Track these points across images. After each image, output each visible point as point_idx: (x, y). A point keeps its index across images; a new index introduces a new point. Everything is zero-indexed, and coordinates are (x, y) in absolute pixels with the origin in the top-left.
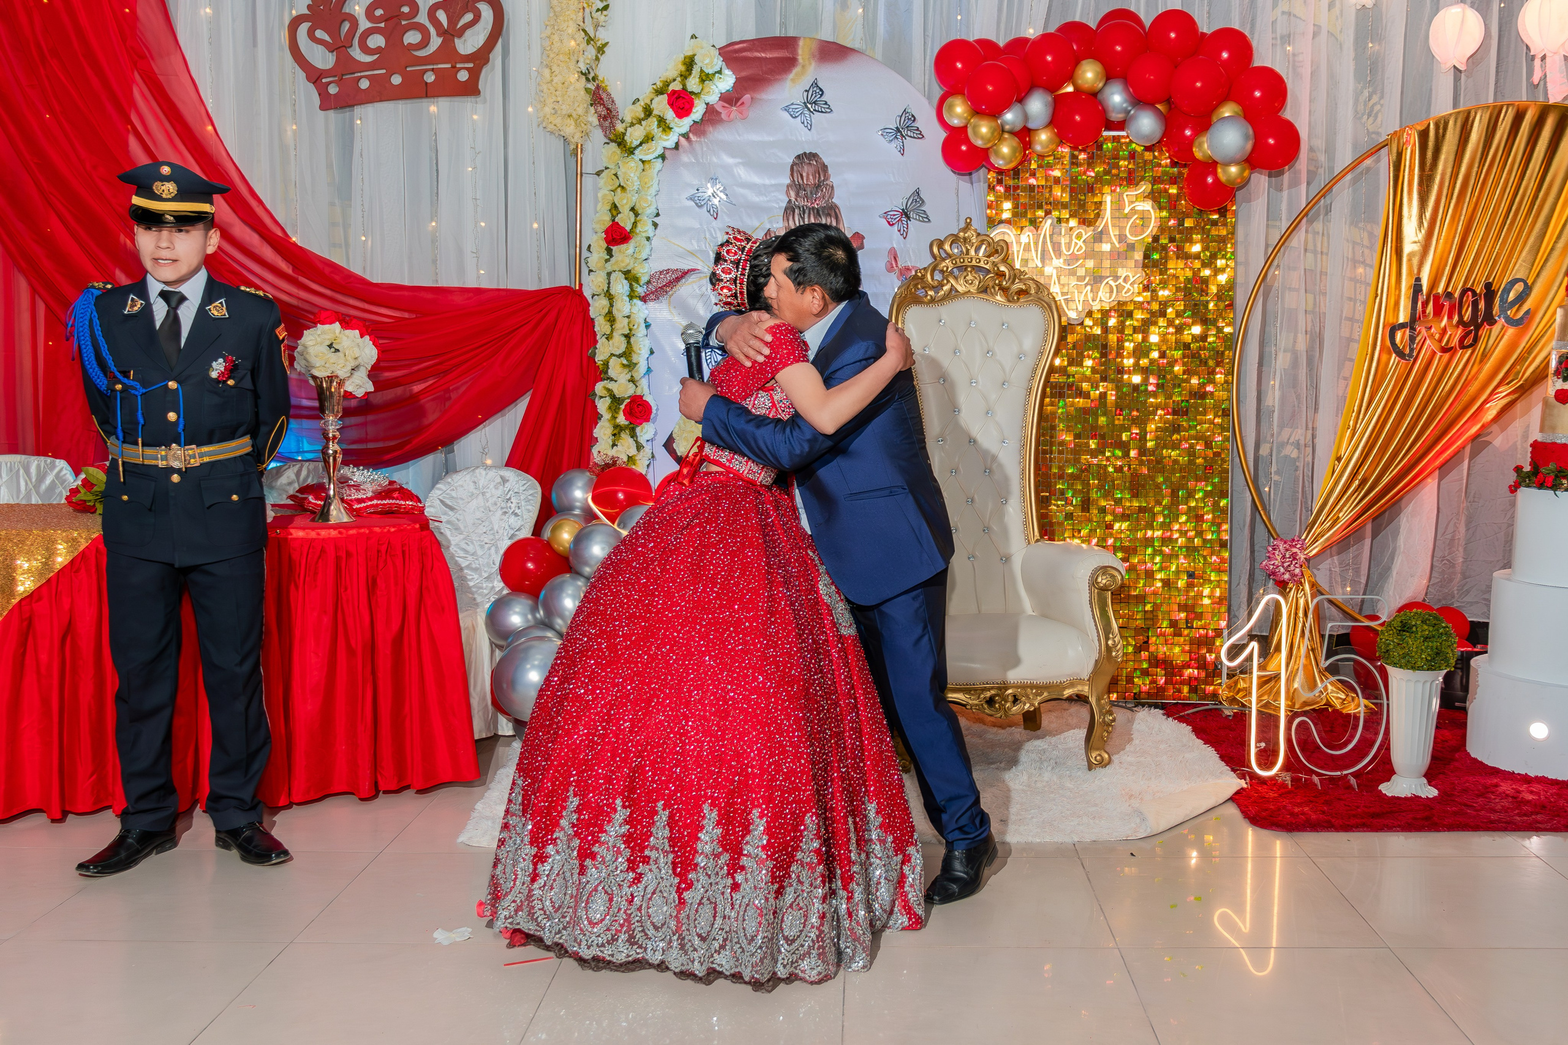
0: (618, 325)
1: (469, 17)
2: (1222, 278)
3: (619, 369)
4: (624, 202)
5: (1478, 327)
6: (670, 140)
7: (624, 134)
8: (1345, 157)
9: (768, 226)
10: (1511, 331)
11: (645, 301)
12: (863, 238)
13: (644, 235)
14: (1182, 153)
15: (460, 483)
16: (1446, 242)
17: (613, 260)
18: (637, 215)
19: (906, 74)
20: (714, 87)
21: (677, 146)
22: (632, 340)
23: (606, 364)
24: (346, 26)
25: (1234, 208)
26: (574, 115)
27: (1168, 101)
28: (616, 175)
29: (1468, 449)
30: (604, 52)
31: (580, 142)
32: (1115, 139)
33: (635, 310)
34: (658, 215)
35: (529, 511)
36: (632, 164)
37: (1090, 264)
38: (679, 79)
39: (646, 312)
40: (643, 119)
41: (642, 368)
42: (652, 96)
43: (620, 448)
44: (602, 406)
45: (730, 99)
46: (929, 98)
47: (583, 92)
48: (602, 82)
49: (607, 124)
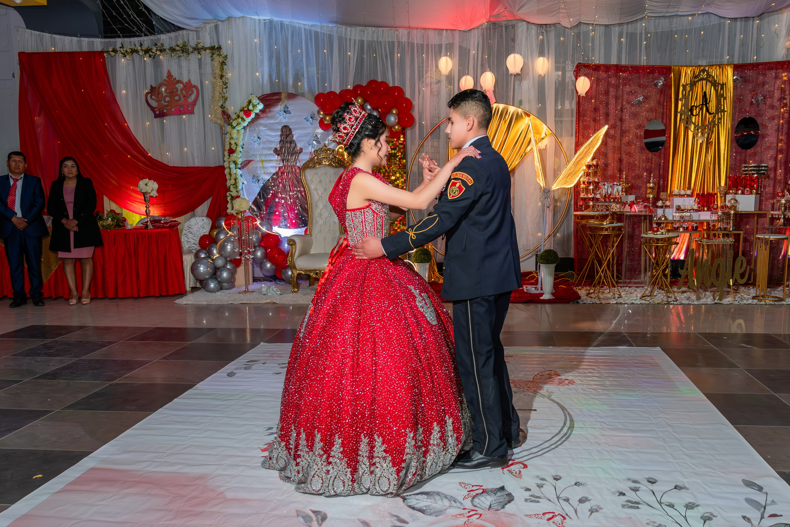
0: (232, 176)
1: (190, 92)
3: (233, 188)
4: (233, 142)
6: (245, 124)
7: (232, 123)
11: (241, 169)
12: (302, 149)
13: (239, 151)
17: (230, 158)
18: (237, 145)
20: (257, 108)
21: (248, 125)
22: (237, 180)
23: (230, 187)
24: (160, 95)
26: (219, 118)
28: (231, 134)
30: (226, 100)
31: (223, 125)
33: (237, 172)
34: (243, 145)
35: (208, 228)
36: (235, 131)
38: (247, 106)
39: (241, 172)
40: (237, 118)
41: (240, 188)
42: (239, 112)
44: (229, 199)
45: (262, 111)
46: (316, 109)
47: (221, 111)
48: (226, 109)
49: (228, 120)
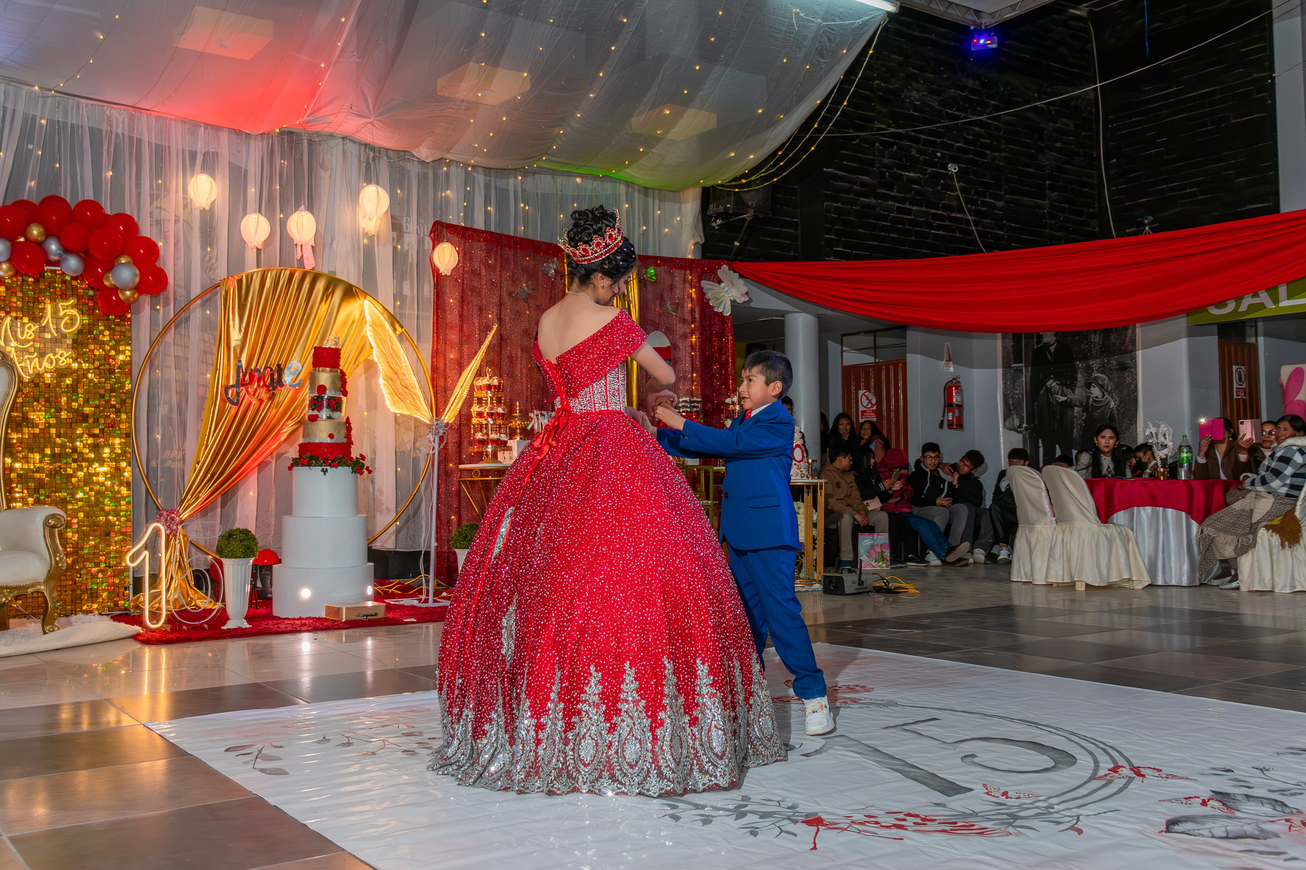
2: (121, 357)
5: (274, 388)
8: (196, 291)
10: (292, 391)
16: (254, 340)
25: (129, 316)
27: (86, 252)
32: (54, 272)
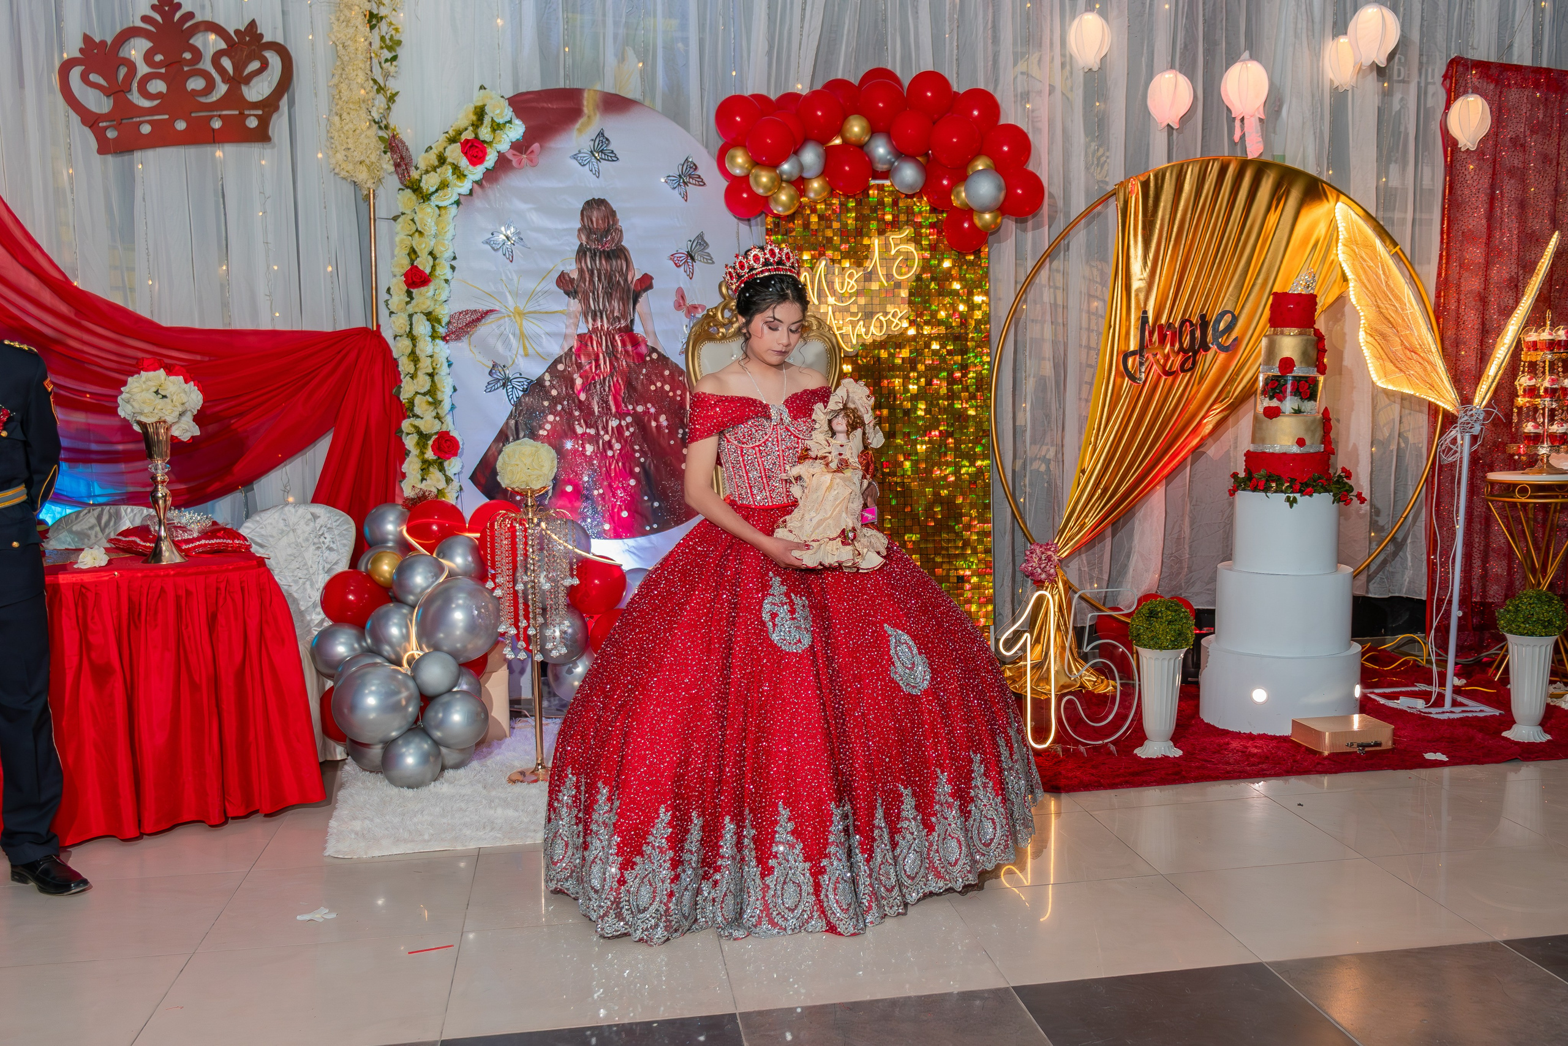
0: (421, 365)
1: (256, 65)
2: (979, 314)
3: (425, 406)
4: (423, 249)
5: (1195, 353)
6: (465, 187)
7: (420, 181)
9: (562, 268)
10: (1222, 356)
11: (447, 341)
12: (652, 278)
13: (443, 277)
14: (940, 201)
15: (269, 521)
16: (1166, 280)
17: (414, 302)
18: (435, 258)
19: (685, 125)
20: (505, 136)
21: (471, 190)
22: (436, 378)
23: (412, 402)
24: (122, 71)
25: (987, 250)
26: (367, 161)
27: (926, 154)
28: (413, 220)
29: (1189, 459)
30: (394, 101)
31: (372, 187)
32: (881, 187)
33: (437, 350)
34: (455, 258)
35: (345, 545)
36: (429, 210)
37: (862, 301)
38: (471, 128)
39: (448, 351)
40: (438, 167)
41: (446, 405)
42: (445, 144)
43: (429, 482)
44: (410, 442)
45: (519, 147)
46: (707, 147)
47: (375, 140)
48: (394, 130)
49: (400, 170)
